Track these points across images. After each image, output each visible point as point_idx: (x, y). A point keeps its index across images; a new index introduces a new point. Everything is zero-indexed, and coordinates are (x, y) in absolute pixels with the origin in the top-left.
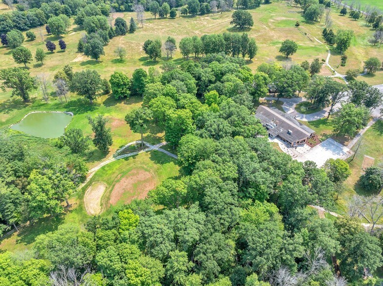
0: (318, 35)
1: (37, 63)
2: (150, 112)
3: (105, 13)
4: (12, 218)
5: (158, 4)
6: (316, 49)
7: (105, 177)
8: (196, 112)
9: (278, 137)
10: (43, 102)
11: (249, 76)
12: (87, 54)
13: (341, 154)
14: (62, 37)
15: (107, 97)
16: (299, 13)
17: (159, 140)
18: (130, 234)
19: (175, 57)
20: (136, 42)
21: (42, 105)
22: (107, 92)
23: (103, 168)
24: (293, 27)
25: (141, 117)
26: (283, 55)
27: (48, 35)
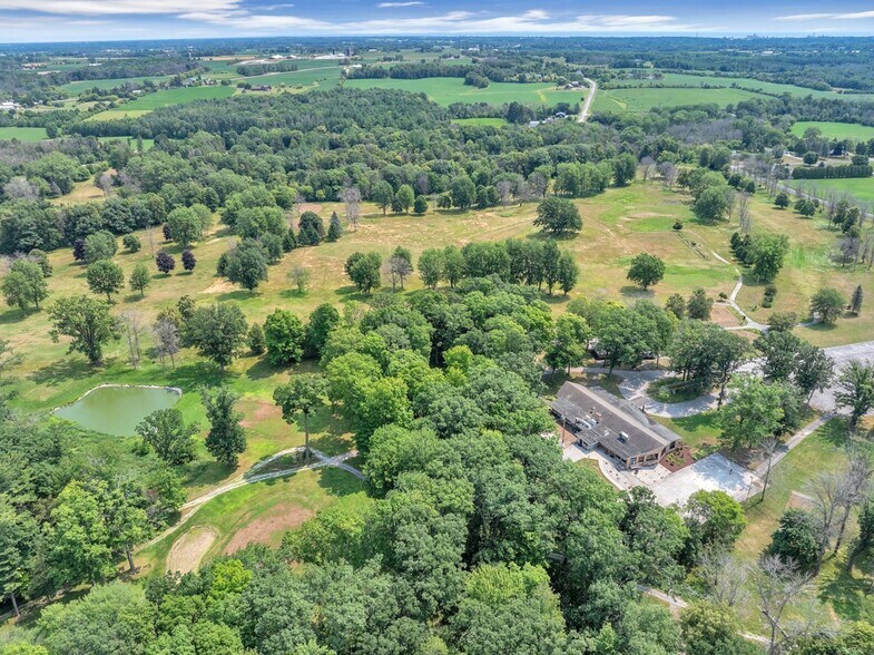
0: (722, 246)
1: (132, 294)
2: (324, 384)
3: (283, 203)
4: (12, 580)
5: (390, 186)
6: (713, 274)
7: (219, 517)
8: (417, 384)
9: (599, 447)
10: (128, 367)
11: (544, 321)
12: (233, 279)
13: (739, 487)
14: (192, 247)
15: (256, 360)
16: (686, 203)
17: (345, 447)
18: (227, 605)
19: (409, 288)
20: (337, 259)
21: (124, 372)
22: (257, 351)
23: (219, 499)
24: (668, 231)
25: (305, 392)
26: (636, 284)
27: (164, 243)
